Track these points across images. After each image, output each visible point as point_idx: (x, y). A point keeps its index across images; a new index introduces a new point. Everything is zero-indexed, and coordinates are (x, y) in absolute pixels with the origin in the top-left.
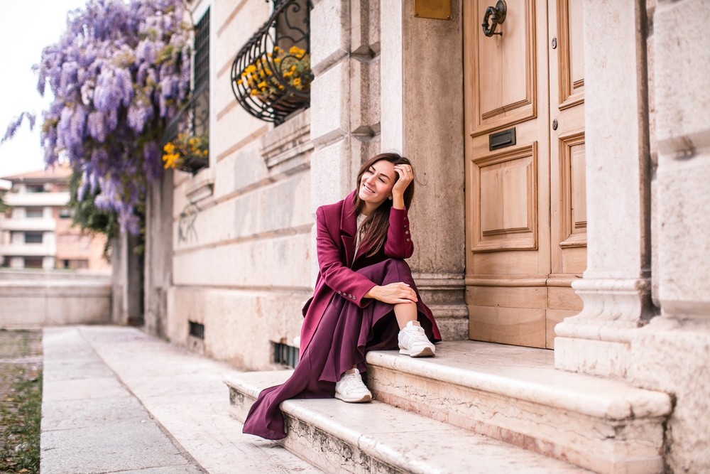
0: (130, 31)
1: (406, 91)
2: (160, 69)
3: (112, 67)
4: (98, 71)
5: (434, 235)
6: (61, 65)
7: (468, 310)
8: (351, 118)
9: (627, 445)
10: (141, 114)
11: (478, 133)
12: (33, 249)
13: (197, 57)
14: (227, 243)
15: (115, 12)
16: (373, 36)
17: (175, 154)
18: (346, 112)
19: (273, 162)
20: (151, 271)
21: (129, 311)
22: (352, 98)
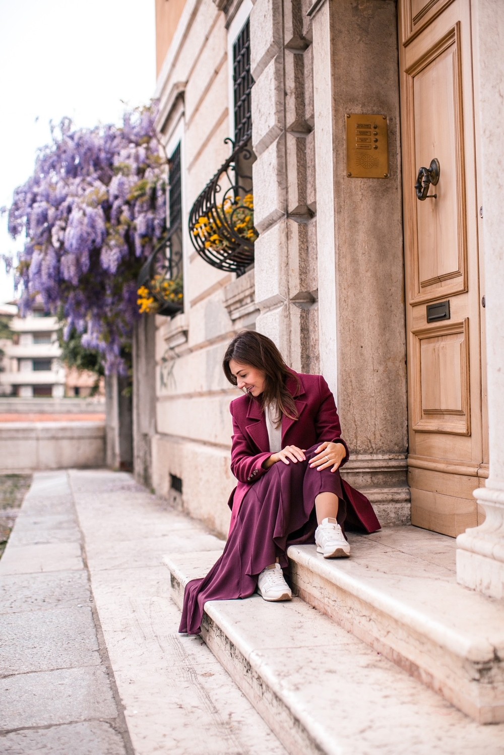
0: (104, 164)
1: (339, 259)
2: (134, 205)
3: (84, 206)
4: (69, 210)
5: (373, 412)
6: (31, 206)
7: (410, 493)
8: (290, 284)
9: (494, 688)
10: (115, 254)
11: (416, 303)
12: (43, 377)
13: (172, 192)
14: (201, 395)
15: (86, 147)
16: (310, 195)
17: (148, 299)
18: (284, 277)
19: (236, 315)
20: (138, 415)
21: (121, 456)
22: (290, 263)
